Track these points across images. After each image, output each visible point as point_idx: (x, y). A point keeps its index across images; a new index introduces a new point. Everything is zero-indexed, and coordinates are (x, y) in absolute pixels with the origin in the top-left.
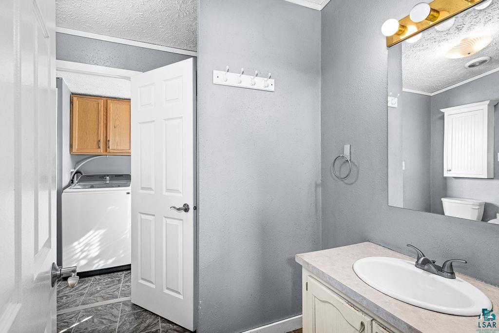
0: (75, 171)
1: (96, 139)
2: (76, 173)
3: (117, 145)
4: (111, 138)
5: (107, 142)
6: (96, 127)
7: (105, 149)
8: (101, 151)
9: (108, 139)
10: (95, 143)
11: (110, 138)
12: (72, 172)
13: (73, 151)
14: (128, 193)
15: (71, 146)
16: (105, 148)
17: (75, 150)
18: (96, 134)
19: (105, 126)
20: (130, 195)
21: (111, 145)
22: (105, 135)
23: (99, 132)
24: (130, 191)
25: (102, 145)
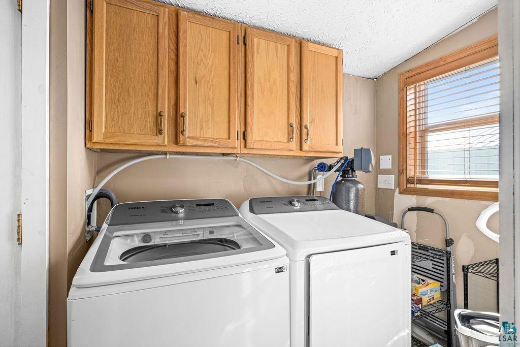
0: (94, 192)
1: (151, 109)
2: (97, 197)
3: (202, 128)
4: (187, 107)
5: (178, 119)
6: (153, 78)
7: (172, 137)
8: (165, 139)
9: (181, 110)
10: (150, 121)
11: (185, 107)
12: (88, 197)
13: (95, 139)
14: (279, 270)
15: (88, 126)
16: (173, 132)
17: (97, 136)
18: (152, 96)
19: (172, 79)
20: (285, 275)
21: (190, 128)
22: (173, 102)
23: (160, 92)
24: (284, 262)
25: (166, 125)
